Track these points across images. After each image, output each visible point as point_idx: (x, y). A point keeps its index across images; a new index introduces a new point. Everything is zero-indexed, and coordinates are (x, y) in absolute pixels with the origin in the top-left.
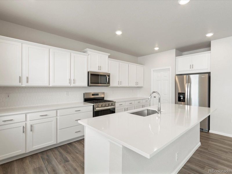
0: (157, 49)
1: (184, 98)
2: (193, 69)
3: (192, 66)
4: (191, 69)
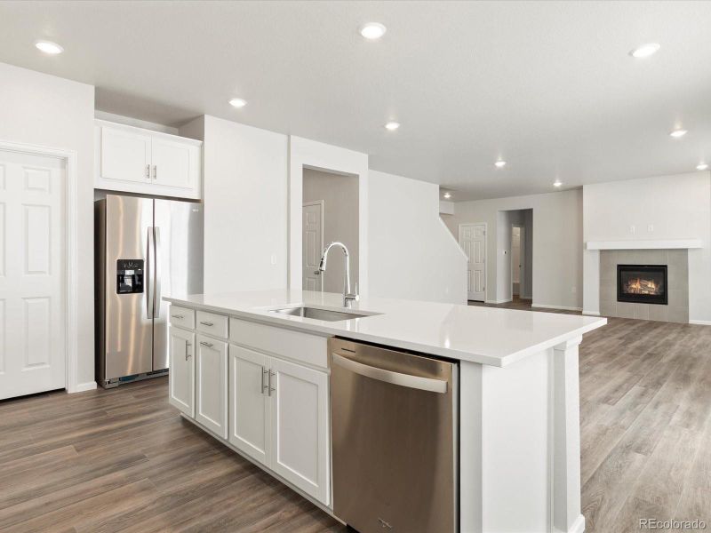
3: (151, 172)
4: (148, 180)
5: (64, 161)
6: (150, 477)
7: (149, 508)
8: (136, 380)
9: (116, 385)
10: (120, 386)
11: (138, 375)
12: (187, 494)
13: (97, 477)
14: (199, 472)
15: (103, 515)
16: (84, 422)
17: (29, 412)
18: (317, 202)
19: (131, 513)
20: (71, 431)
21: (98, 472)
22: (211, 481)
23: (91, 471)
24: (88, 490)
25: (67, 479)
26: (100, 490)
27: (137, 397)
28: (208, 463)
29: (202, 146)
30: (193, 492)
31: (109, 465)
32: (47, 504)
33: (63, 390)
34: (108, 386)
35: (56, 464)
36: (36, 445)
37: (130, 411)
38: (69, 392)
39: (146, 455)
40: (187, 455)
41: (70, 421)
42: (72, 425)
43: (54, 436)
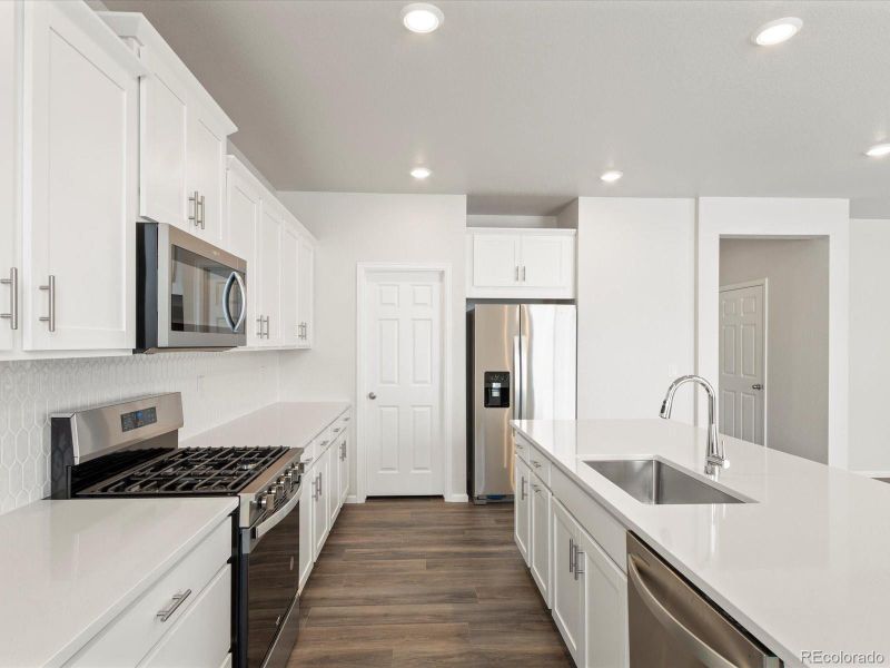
0: (420, 174)
1: (505, 392)
2: (524, 284)
3: (520, 274)
4: (517, 283)
5: (442, 274)
6: (470, 623)
7: (456, 659)
8: (503, 500)
9: (484, 502)
10: (488, 503)
11: (504, 496)
12: (493, 660)
13: (430, 602)
14: (517, 638)
15: (416, 648)
16: (446, 537)
17: (412, 514)
18: (758, 282)
19: (439, 657)
20: (430, 544)
21: (434, 598)
22: (523, 654)
23: (428, 595)
24: (416, 614)
25: (408, 595)
26: (427, 619)
27: (498, 521)
28: (529, 630)
29: (576, 235)
30: (501, 660)
31: (444, 594)
32: (386, 615)
33: (441, 497)
34: (477, 502)
35: (408, 576)
36: (403, 549)
37: (486, 536)
38: (446, 500)
39: (478, 595)
40: (513, 610)
41: (434, 532)
42: (435, 537)
43: (415, 545)
